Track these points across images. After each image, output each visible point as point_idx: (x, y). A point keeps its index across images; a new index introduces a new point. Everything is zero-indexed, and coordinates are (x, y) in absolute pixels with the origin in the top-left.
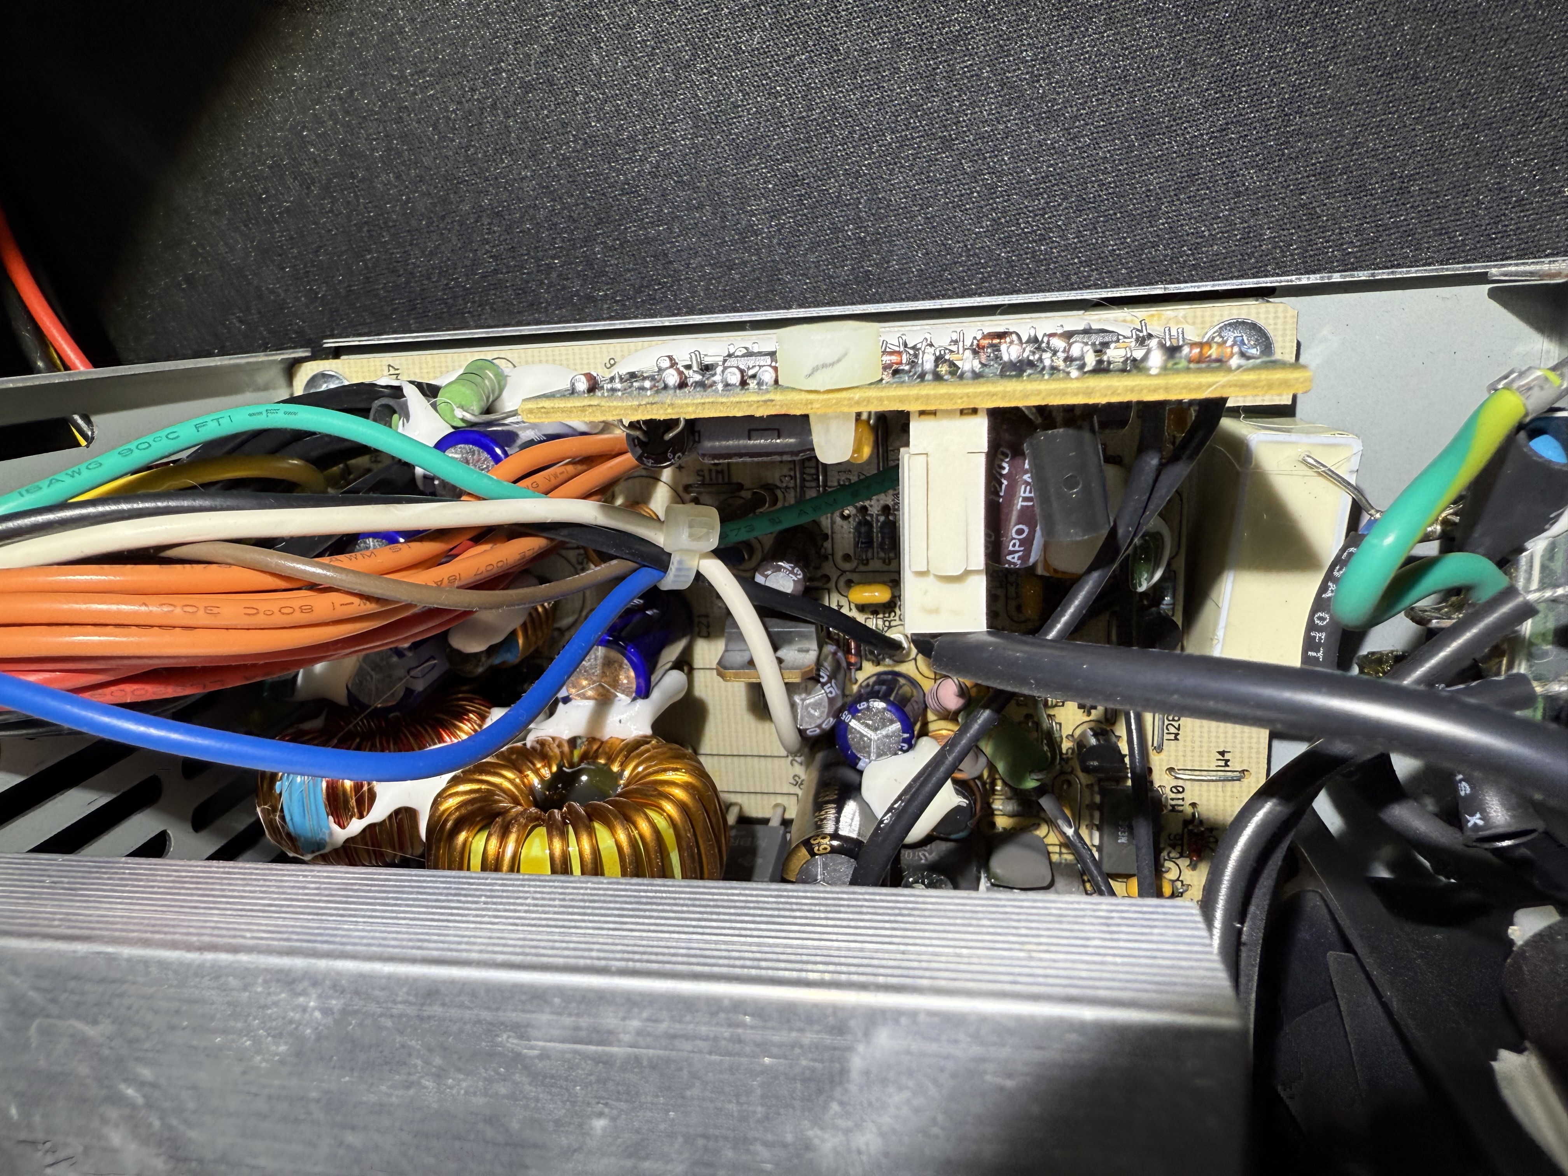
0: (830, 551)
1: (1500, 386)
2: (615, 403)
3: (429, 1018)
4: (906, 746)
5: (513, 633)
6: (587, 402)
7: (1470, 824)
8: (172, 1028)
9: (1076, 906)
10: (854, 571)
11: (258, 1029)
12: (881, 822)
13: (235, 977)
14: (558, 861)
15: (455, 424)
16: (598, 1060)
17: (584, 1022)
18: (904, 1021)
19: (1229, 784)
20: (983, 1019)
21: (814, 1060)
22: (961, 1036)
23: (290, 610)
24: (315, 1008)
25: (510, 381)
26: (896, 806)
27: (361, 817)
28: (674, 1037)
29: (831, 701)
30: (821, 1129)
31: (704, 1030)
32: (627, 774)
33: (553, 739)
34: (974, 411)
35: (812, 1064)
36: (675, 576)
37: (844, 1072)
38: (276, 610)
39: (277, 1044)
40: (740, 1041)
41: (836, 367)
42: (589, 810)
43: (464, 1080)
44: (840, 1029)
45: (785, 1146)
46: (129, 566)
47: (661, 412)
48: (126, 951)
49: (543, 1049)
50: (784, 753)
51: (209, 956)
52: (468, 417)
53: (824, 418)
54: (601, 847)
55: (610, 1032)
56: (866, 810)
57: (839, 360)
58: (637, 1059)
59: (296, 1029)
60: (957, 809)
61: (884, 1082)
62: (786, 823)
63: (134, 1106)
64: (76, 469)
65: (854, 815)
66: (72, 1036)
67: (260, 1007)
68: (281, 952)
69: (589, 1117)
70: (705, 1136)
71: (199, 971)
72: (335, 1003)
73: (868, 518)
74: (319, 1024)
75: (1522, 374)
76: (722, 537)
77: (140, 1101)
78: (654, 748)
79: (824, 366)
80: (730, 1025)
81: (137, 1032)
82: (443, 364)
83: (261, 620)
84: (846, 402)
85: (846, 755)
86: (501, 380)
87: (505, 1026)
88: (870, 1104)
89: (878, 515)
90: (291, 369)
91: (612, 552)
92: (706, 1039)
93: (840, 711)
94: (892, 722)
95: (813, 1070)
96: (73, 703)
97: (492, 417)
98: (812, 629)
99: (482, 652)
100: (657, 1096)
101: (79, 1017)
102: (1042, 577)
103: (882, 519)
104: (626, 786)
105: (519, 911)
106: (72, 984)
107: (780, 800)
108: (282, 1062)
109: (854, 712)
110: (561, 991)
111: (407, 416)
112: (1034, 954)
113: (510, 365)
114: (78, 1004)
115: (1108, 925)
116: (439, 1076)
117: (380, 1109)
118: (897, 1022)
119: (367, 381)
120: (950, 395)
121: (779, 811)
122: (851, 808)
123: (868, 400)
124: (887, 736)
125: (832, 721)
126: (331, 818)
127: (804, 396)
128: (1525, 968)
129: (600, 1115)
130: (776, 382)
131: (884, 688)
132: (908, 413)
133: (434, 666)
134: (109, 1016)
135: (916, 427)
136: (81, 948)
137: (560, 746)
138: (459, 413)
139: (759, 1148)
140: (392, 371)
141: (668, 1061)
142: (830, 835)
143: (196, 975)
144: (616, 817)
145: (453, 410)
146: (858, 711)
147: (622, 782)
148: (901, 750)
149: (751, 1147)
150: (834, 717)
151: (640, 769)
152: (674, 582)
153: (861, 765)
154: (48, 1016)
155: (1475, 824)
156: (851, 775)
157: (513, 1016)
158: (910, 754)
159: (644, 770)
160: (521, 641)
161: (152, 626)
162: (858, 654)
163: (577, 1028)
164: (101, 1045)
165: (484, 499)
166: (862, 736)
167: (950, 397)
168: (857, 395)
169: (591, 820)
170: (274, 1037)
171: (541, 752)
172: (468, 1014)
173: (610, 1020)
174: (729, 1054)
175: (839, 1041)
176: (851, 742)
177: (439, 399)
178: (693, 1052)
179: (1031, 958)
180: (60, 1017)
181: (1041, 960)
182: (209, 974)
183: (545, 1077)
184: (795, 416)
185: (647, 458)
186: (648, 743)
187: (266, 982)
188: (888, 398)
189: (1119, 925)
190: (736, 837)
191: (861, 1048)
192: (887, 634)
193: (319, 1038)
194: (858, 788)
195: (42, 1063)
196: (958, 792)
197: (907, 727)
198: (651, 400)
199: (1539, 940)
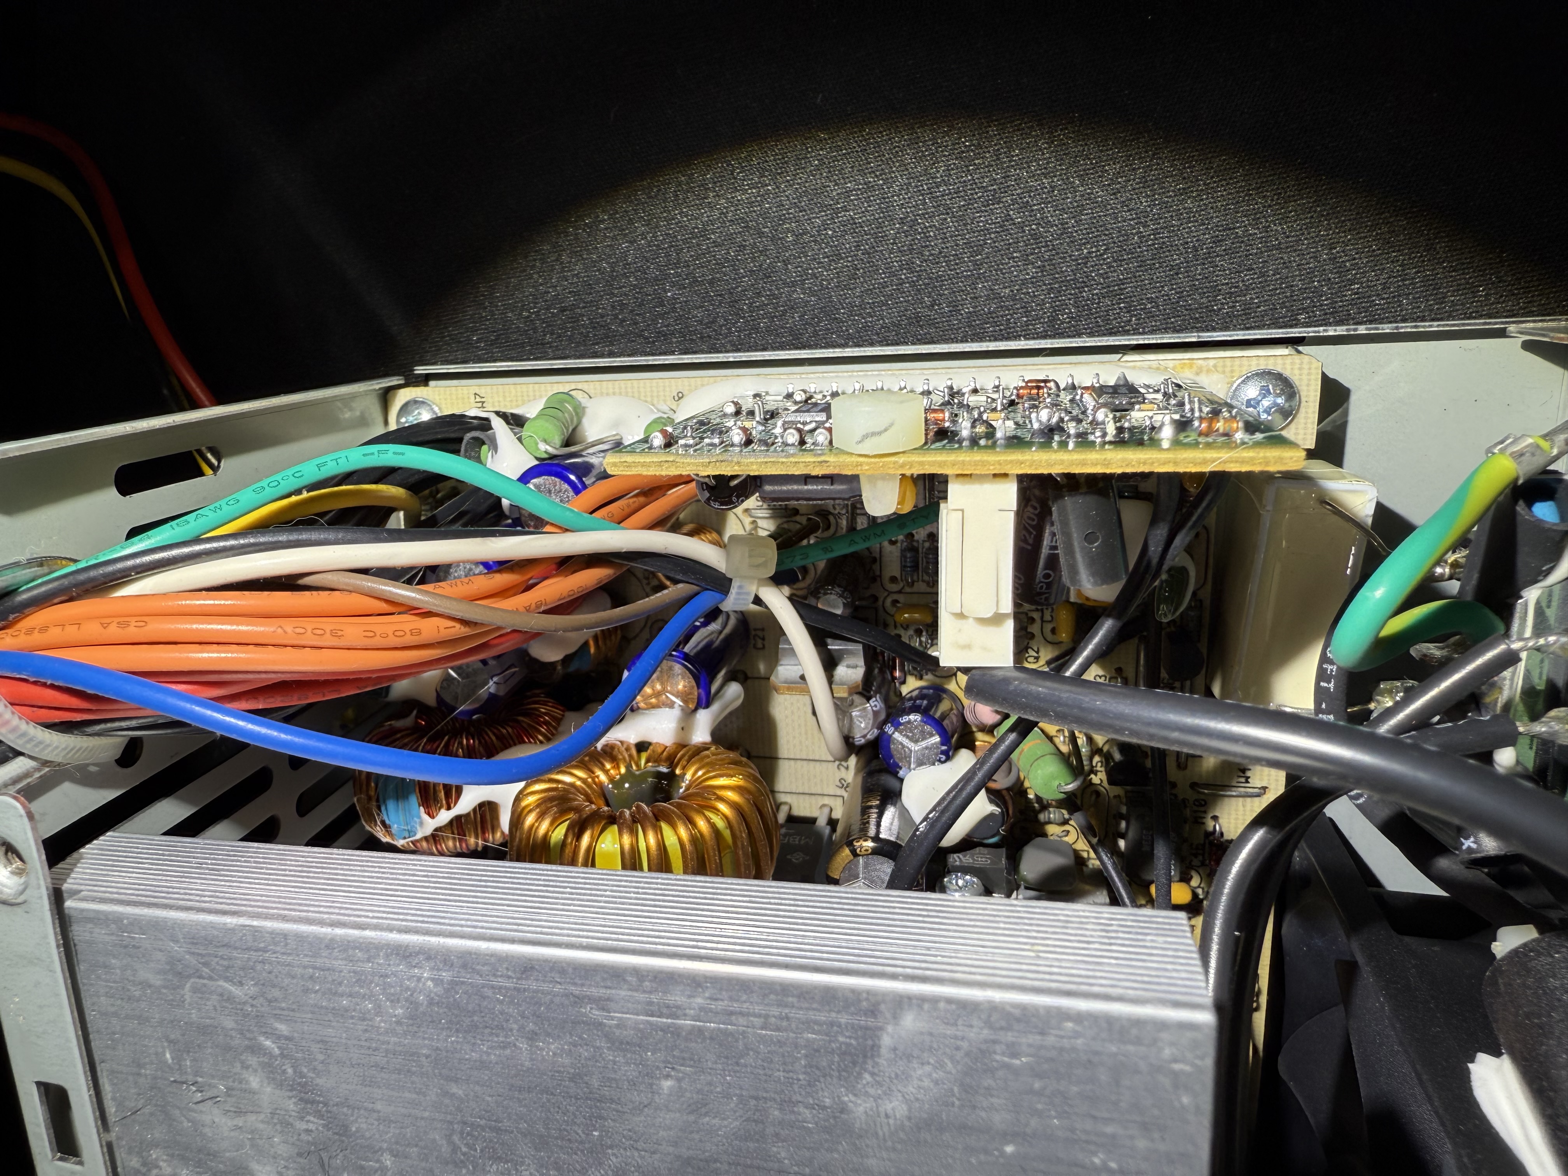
0: (878, 573)
1: (1496, 451)
2: (688, 460)
3: (525, 990)
4: (943, 758)
5: (586, 644)
6: (664, 458)
7: (1464, 847)
8: (306, 991)
9: (1082, 914)
10: (900, 592)
11: (379, 995)
12: (917, 829)
13: (361, 950)
14: (627, 856)
15: (538, 456)
16: (665, 1029)
17: (654, 998)
18: (926, 1006)
19: (1249, 800)
20: (993, 1008)
21: (850, 1037)
22: (975, 1022)
23: (402, 633)
24: (428, 979)
25: (587, 410)
26: (931, 816)
27: (449, 808)
28: (732, 1013)
29: (876, 714)
30: (855, 1095)
31: (757, 1009)
32: (688, 776)
33: (622, 742)
34: (1005, 475)
35: (848, 1040)
36: (736, 599)
37: (875, 1048)
38: (391, 634)
39: (394, 1008)
40: (788, 1018)
41: (883, 435)
42: (656, 811)
43: (552, 1043)
44: (873, 1012)
45: (824, 1108)
46: (266, 593)
47: (729, 469)
48: (269, 924)
49: (620, 1019)
50: (831, 759)
51: (339, 931)
52: (550, 449)
53: (872, 479)
54: (667, 843)
55: (678, 1007)
56: (904, 814)
57: (886, 430)
58: (700, 1030)
59: (412, 995)
60: (991, 816)
61: (909, 1057)
62: (833, 823)
63: (271, 1056)
64: (217, 504)
65: (893, 819)
66: (221, 995)
67: (382, 976)
68: (400, 931)
69: (659, 1079)
70: (756, 1098)
71: (331, 944)
72: (446, 975)
73: (915, 544)
74: (430, 992)
75: (1516, 440)
76: (778, 564)
77: (277, 1051)
78: (713, 754)
79: (873, 434)
80: (779, 1005)
81: (276, 993)
82: (525, 394)
83: (378, 641)
84: (892, 466)
85: (888, 764)
86: (580, 411)
87: (591, 1000)
88: (897, 1076)
89: (924, 541)
90: (385, 397)
91: (679, 577)
92: (759, 1016)
93: (885, 722)
94: (932, 735)
95: (848, 1045)
96: (218, 710)
97: (573, 449)
98: (860, 647)
99: (557, 662)
100: (716, 1063)
101: (227, 979)
102: (1073, 604)
103: (927, 545)
104: (687, 789)
105: (600, 902)
106: (222, 952)
107: (826, 801)
108: (399, 1023)
109: (897, 726)
110: (636, 971)
111: (494, 447)
112: (1041, 955)
113: (586, 396)
114: (228, 968)
115: (1107, 931)
116: (532, 1037)
117: (483, 1065)
118: (920, 1007)
119: (457, 412)
120: (983, 462)
121: (826, 811)
122: (890, 813)
123: (911, 465)
124: (926, 748)
125: (876, 731)
126: (422, 808)
127: (854, 459)
128: (1500, 981)
129: (668, 1076)
130: (831, 442)
131: (925, 702)
132: (947, 476)
133: (514, 673)
134: (252, 979)
135: (953, 489)
136: (230, 920)
137: (628, 749)
138: (543, 447)
139: (802, 1109)
140: (478, 399)
141: (725, 1033)
142: (871, 838)
143: (327, 947)
144: (679, 818)
145: (537, 444)
146: (901, 724)
147: (684, 785)
148: (940, 761)
149: (796, 1109)
150: (878, 728)
151: (700, 773)
152: (734, 604)
153: (901, 773)
154: (200, 977)
155: (1469, 847)
156: (891, 782)
157: (595, 992)
158: (948, 765)
159: (704, 774)
160: (592, 650)
161: (286, 646)
162: (902, 670)
163: (651, 1003)
164: (245, 1003)
165: (567, 530)
166: (903, 746)
167: (984, 463)
168: (901, 459)
169: (658, 820)
170: (392, 1001)
171: (610, 753)
172: (557, 989)
173: (677, 997)
174: (778, 1029)
175: (871, 1022)
176: (892, 750)
177: (526, 432)
178: (748, 1027)
179: (1038, 957)
180: (211, 978)
181: (1047, 958)
182: (339, 947)
183: (621, 1043)
184: (846, 476)
185: (715, 501)
186: (708, 749)
187: (387, 956)
188: (929, 462)
189: (1117, 931)
190: (785, 835)
191: (890, 1028)
192: (929, 652)
193: (431, 1003)
194: (899, 794)
195: (194, 1015)
196: (991, 801)
197: (946, 738)
198: (720, 458)
199: (1516, 955)
